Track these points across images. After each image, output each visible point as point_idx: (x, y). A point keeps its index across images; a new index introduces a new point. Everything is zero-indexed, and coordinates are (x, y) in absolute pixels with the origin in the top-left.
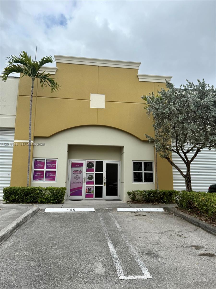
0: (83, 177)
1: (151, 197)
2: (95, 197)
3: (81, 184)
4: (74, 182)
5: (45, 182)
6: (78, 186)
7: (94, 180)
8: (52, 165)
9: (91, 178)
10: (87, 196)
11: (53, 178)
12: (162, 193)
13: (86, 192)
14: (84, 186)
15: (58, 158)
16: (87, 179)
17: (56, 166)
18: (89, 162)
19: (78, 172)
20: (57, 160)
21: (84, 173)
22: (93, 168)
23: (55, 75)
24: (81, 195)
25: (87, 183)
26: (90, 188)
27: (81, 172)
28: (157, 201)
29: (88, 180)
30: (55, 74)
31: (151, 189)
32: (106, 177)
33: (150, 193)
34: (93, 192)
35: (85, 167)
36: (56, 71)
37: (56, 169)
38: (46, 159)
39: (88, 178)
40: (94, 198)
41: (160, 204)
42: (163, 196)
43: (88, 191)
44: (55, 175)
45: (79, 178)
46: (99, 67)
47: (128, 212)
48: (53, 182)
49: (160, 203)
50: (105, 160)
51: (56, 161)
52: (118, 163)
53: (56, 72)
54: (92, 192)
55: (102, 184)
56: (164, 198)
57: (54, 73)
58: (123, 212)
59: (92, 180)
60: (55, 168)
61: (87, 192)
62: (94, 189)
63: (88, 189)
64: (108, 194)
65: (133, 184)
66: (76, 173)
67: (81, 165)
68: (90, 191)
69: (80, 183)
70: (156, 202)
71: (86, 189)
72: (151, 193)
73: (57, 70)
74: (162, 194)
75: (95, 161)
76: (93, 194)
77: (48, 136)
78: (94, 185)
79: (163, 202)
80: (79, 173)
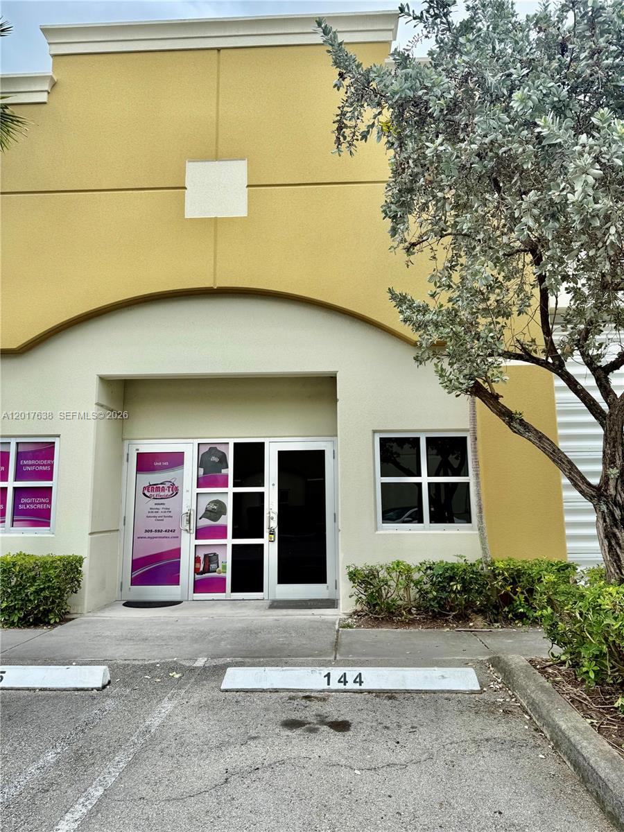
0: (185, 510)
1: (453, 596)
2: (233, 591)
3: (177, 537)
4: (146, 531)
5: (10, 532)
6: (165, 546)
7: (228, 520)
8: (39, 465)
9: (216, 511)
10: (199, 586)
11: (41, 518)
12: (503, 574)
13: (197, 571)
14: (188, 547)
15: (59, 436)
16: (199, 516)
17: (52, 466)
18: (204, 449)
19: (163, 489)
20: (56, 440)
21: (188, 491)
22: (224, 471)
23: (45, 103)
24: (176, 581)
25: (200, 533)
26: (215, 554)
27: (175, 490)
28: (481, 611)
29: (206, 522)
30: (45, 100)
31: (461, 557)
32: (275, 509)
33: (446, 576)
34: (225, 567)
35: (190, 471)
36: (47, 88)
37: (52, 480)
38: (13, 442)
39: (202, 511)
40: (228, 594)
41: (496, 625)
42: (509, 588)
43: (207, 567)
44: (50, 503)
45: (170, 514)
46: (222, 51)
47: (276, 691)
48: (41, 532)
49: (496, 621)
50: (272, 439)
51: (54, 447)
52: (325, 447)
53: (49, 93)
54: (220, 568)
55: (262, 536)
56: (516, 597)
57: (43, 97)
58: (246, 691)
59: (220, 522)
60: (48, 476)
61: (201, 569)
62: (227, 558)
63: (206, 556)
64: (283, 578)
65: (377, 532)
66: (155, 493)
67: (176, 460)
68: (213, 566)
69: (170, 534)
70: (480, 619)
71: (197, 560)
72: (452, 578)
73: (54, 84)
74: (505, 579)
75: (231, 442)
76: (224, 579)
77: (15, 347)
78: (230, 541)
79: (510, 616)
80: (166, 492)
